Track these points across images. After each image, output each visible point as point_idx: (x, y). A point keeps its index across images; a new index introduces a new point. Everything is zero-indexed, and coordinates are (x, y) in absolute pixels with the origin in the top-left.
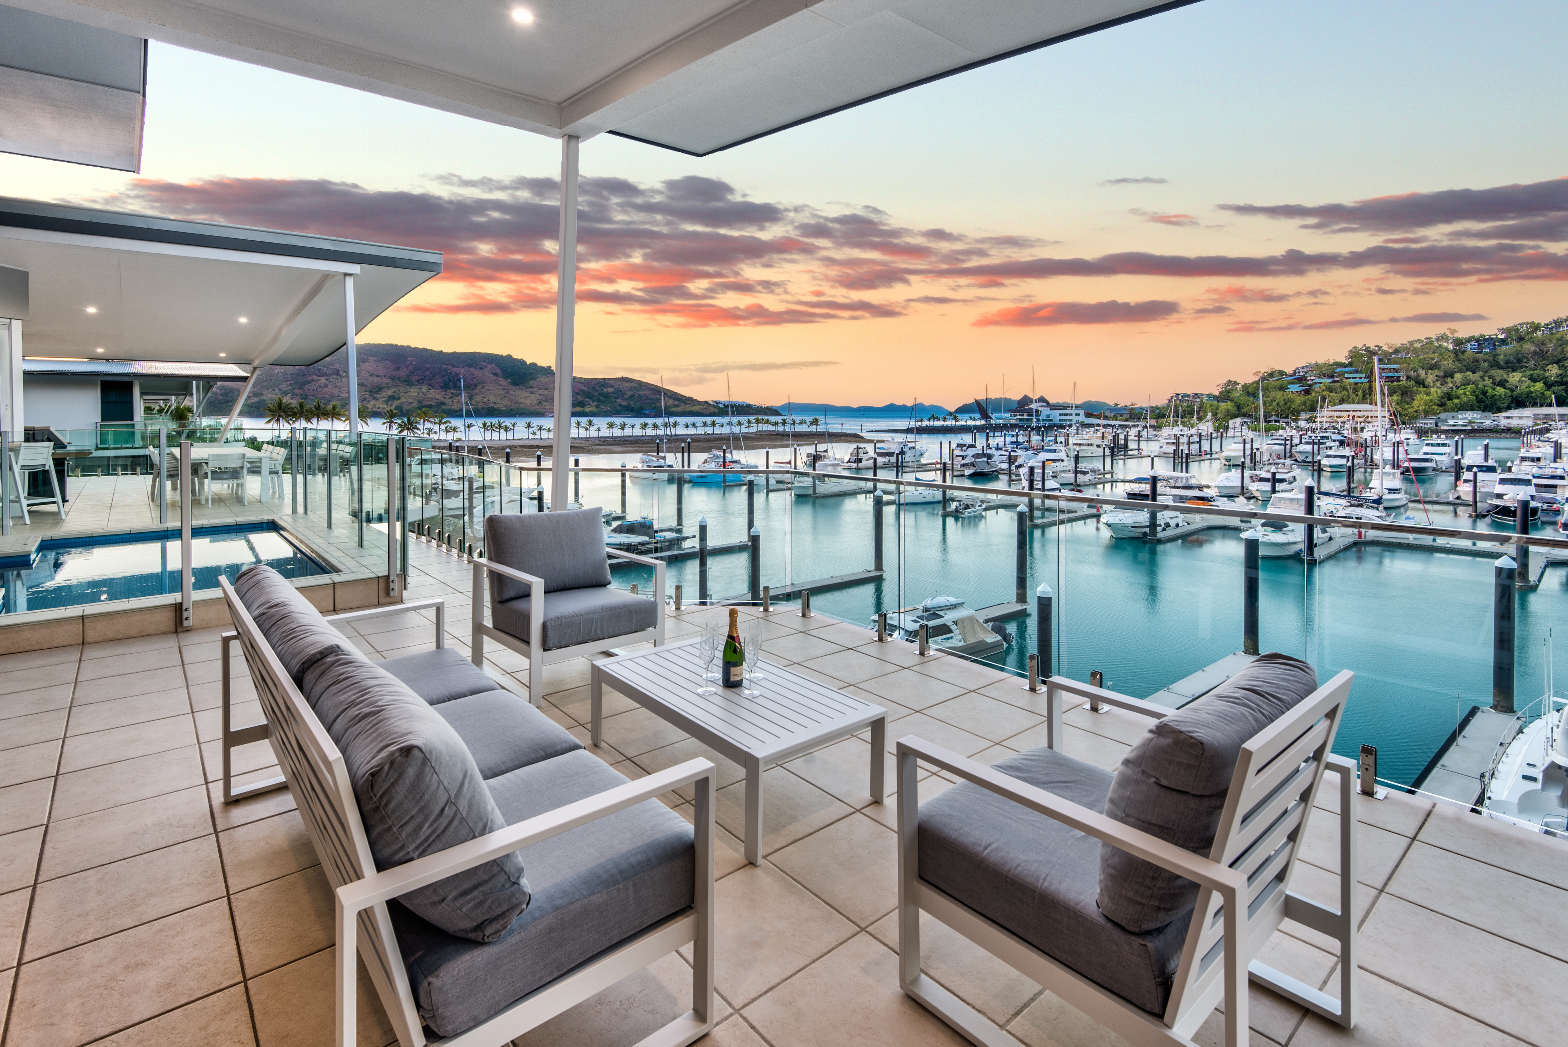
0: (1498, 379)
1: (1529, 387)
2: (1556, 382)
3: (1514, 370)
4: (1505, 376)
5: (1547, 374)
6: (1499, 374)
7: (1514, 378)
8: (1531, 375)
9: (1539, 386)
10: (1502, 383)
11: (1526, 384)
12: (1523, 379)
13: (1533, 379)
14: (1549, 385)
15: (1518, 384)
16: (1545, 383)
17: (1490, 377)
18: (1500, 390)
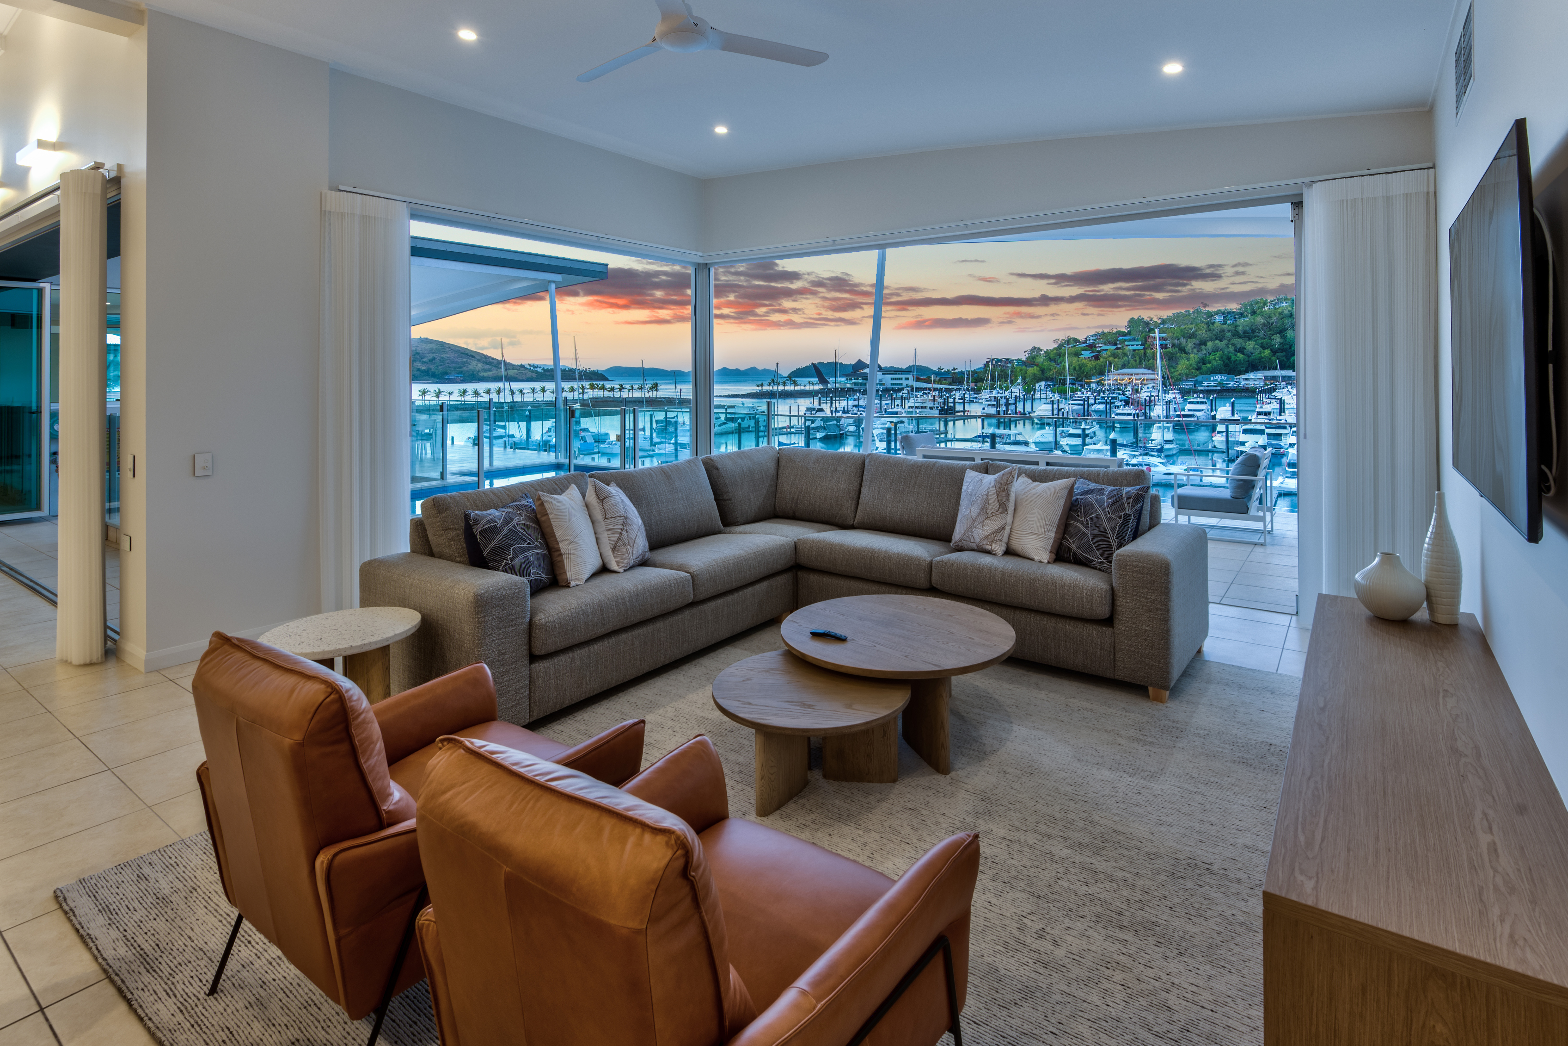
0: (1238, 346)
1: (1260, 353)
2: (1279, 349)
3: (1250, 339)
4: (1244, 344)
5: (1273, 343)
6: (1239, 342)
7: (1250, 345)
8: (1262, 343)
9: (1267, 352)
10: (1241, 350)
11: (1258, 351)
12: (1256, 346)
13: (1264, 347)
14: (1274, 352)
15: (1252, 351)
16: (1271, 350)
17: (1233, 345)
18: (1240, 356)
